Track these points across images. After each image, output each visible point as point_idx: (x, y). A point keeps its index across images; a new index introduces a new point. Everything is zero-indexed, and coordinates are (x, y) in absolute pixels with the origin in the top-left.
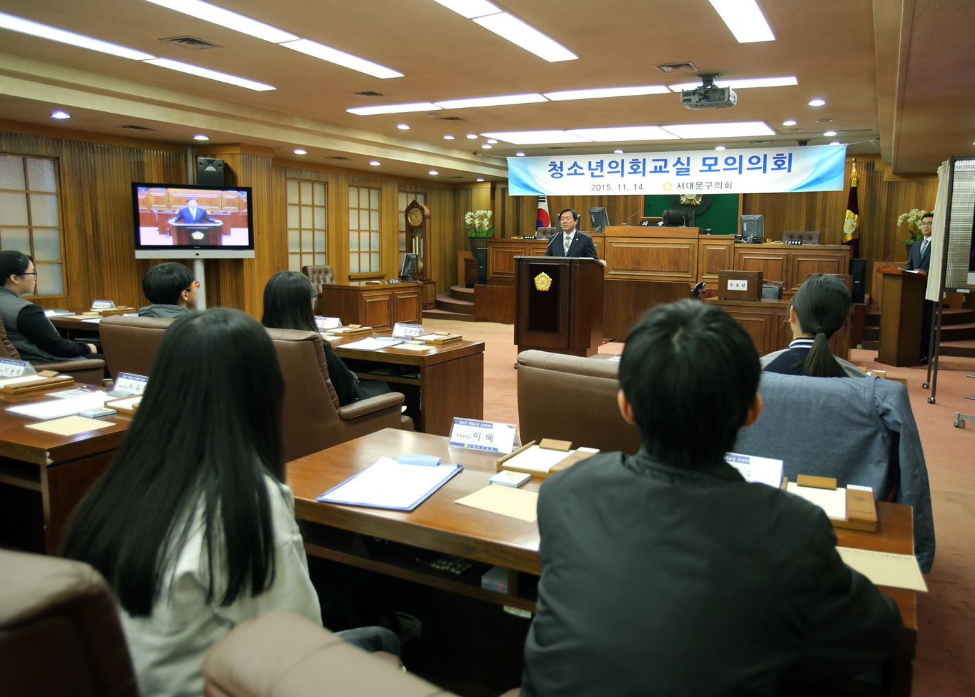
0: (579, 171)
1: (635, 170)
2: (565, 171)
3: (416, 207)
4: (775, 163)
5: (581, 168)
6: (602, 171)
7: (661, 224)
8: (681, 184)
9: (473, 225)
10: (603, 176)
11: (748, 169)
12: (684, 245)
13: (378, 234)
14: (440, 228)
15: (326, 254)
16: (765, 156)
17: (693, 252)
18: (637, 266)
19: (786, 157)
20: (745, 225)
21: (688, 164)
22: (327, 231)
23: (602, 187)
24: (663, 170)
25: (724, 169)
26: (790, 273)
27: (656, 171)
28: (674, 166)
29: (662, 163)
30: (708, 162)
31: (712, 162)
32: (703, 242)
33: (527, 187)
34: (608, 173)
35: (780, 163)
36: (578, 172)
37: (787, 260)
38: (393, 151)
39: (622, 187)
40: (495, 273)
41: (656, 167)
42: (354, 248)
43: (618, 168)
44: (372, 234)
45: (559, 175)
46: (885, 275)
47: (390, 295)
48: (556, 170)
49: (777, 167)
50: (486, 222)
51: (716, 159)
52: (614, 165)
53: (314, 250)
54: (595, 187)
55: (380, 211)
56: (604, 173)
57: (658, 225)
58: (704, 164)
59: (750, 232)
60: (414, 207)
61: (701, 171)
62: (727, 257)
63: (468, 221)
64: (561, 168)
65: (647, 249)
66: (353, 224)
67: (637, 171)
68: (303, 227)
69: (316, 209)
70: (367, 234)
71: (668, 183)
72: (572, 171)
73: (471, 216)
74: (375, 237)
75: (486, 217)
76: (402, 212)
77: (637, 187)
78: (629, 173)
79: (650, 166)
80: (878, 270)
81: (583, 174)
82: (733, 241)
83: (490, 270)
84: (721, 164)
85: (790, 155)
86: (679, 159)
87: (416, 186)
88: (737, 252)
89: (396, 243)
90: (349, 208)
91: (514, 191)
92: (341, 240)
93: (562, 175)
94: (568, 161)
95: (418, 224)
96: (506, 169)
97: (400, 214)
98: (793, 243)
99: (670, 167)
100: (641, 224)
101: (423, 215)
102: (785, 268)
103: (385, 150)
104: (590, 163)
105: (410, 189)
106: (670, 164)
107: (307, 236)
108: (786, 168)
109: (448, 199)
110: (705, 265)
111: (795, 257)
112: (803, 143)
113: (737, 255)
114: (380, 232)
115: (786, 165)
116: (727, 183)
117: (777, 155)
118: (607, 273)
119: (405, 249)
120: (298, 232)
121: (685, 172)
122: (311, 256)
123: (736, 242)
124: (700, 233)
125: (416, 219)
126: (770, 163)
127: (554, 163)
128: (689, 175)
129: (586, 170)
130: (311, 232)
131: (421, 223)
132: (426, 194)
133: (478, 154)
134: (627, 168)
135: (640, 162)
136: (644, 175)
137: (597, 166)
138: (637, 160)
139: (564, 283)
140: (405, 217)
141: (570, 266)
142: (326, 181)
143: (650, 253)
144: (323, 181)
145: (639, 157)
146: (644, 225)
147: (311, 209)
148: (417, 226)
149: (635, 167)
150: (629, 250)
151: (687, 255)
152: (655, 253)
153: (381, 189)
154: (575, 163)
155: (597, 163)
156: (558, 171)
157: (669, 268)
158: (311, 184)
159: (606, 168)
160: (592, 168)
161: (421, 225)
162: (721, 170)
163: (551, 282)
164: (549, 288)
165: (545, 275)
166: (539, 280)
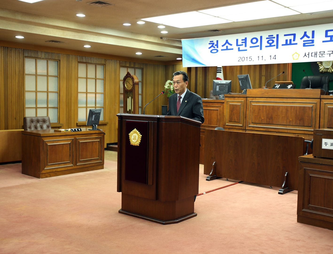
0: (230, 47)
2: (220, 48)
3: (129, 77)
5: (231, 45)
6: (246, 46)
8: (307, 53)
10: (246, 50)
12: (308, 104)
13: (103, 95)
14: (154, 91)
15: (58, 108)
17: (316, 109)
21: (313, 37)
22: (59, 93)
23: (246, 59)
24: (293, 42)
27: (286, 44)
28: (301, 39)
29: (292, 37)
30: (330, 33)
32: (325, 102)
33: (194, 60)
34: (251, 47)
36: (229, 48)
38: (88, 35)
39: (261, 58)
41: (287, 41)
42: (82, 105)
44: (97, 95)
45: (216, 51)
47: (73, 140)
52: (254, 41)
53: (47, 105)
54: (242, 59)
55: (104, 79)
56: (248, 48)
57: (287, 88)
58: (326, 36)
61: (323, 42)
64: (217, 45)
65: (278, 107)
67: (272, 44)
68: (38, 90)
70: (94, 95)
71: (296, 53)
72: (225, 47)
74: (100, 97)
77: (272, 57)
78: (266, 47)
79: (282, 40)
81: (232, 49)
86: (305, 33)
87: (130, 63)
89: (117, 101)
90: (78, 78)
91: (186, 63)
93: (217, 51)
94: (222, 39)
96: (181, 48)
97: (121, 82)
99: (298, 40)
100: (274, 87)
101: (133, 82)
104: (237, 40)
106: (298, 38)
110: (326, 121)
114: (104, 94)
118: (248, 126)
119: (122, 105)
120: (34, 94)
121: (309, 43)
122: (46, 110)
124: (322, 93)
125: (129, 86)
127: (213, 41)
128: (313, 45)
129: (234, 46)
130: (46, 94)
131: (132, 88)
132: (143, 69)
133: (163, 38)
134: (265, 41)
135: (274, 38)
136: (277, 48)
137: (242, 42)
138: (272, 36)
139: (152, 140)
140: (123, 84)
141: (158, 123)
142: (59, 59)
143: (280, 110)
144: (55, 58)
145: (274, 33)
146: (276, 88)
147: (46, 77)
148: (130, 90)
149: (271, 42)
150: (264, 108)
151: (310, 112)
152: (284, 111)
153: (105, 65)
154: (227, 41)
155: (242, 40)
156: (214, 47)
157: (295, 123)
158: (46, 61)
159: (249, 43)
160: (239, 44)
161: (132, 89)
163: (141, 138)
164: (139, 143)
165: (136, 131)
166: (132, 135)
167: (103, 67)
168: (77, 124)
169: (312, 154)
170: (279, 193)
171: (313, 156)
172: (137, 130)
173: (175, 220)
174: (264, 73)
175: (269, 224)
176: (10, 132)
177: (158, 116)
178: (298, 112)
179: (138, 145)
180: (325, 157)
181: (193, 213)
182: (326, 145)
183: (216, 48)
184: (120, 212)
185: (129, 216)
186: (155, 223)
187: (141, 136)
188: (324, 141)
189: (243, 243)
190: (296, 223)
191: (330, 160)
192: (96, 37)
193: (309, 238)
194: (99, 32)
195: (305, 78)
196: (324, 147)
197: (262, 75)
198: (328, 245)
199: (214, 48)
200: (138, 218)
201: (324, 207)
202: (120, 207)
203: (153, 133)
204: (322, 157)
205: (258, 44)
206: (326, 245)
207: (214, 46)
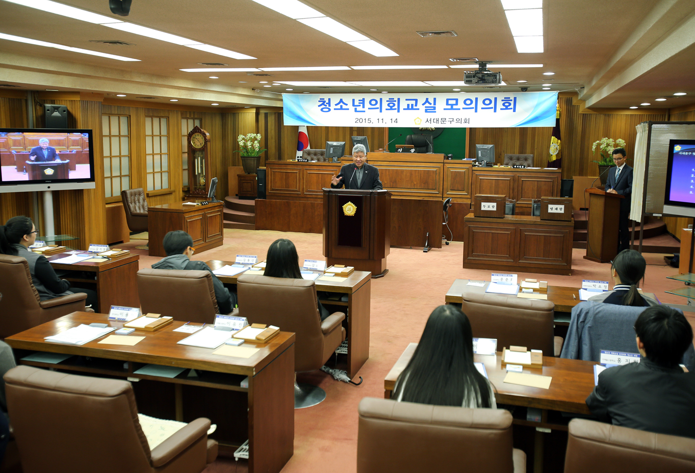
0: (344, 107)
2: (333, 107)
3: (198, 132)
4: (504, 105)
5: (347, 105)
6: (364, 107)
7: (413, 150)
8: (429, 119)
9: (245, 147)
10: (364, 111)
11: (482, 108)
12: (432, 168)
13: (167, 156)
15: (130, 176)
16: (496, 99)
17: (439, 173)
19: (511, 100)
20: (480, 152)
21: (435, 104)
22: (130, 157)
23: (364, 121)
24: (414, 107)
25: (463, 108)
26: (516, 190)
27: (408, 109)
28: (423, 104)
29: (414, 102)
30: (450, 102)
31: (454, 102)
32: (447, 166)
33: (300, 118)
34: (369, 109)
35: (506, 106)
36: (343, 108)
37: (514, 180)
39: (381, 121)
40: (273, 190)
41: (408, 105)
42: (149, 170)
43: (376, 105)
44: (162, 156)
45: (327, 110)
46: (591, 194)
47: (203, 214)
48: (325, 106)
49: (505, 107)
50: (256, 144)
51: (457, 100)
52: (373, 102)
53: (121, 173)
54: (358, 120)
55: (168, 136)
56: (366, 109)
57: (410, 152)
58: (447, 104)
59: (484, 158)
60: (196, 132)
61: (444, 109)
62: (466, 177)
63: (241, 143)
64: (329, 104)
65: (402, 171)
66: (149, 150)
67: (393, 108)
68: (112, 154)
69: (122, 139)
70: (159, 157)
71: (418, 118)
72: (339, 107)
73: (243, 139)
74: (165, 158)
75: (255, 139)
76: (184, 136)
77: (393, 121)
78: (387, 109)
79: (404, 104)
80: (586, 191)
81: (348, 109)
82: (471, 165)
83: (269, 187)
84: (461, 105)
85: (515, 98)
86: (427, 99)
87: (194, 113)
88: (474, 173)
89: (180, 163)
90: (146, 136)
91: (288, 121)
92: (141, 163)
93: (330, 110)
94: (335, 98)
95: (200, 147)
96: (281, 101)
97: (183, 138)
98: (518, 167)
99: (419, 105)
100: (397, 151)
101: (205, 139)
102: (512, 187)
104: (354, 100)
105: (190, 116)
106: (420, 103)
107: (115, 161)
108: (511, 109)
109: (218, 122)
110: (449, 184)
111: (519, 178)
112: (524, 89)
113: (474, 175)
114: (169, 154)
115: (512, 106)
116: (466, 119)
117: (505, 98)
121: (431, 109)
122: (119, 180)
123: (473, 166)
124: (445, 158)
125: (198, 143)
126: (500, 105)
127: (324, 99)
128: (435, 112)
129: (350, 106)
130: (119, 159)
131: (204, 146)
132: (201, 119)
133: (256, 90)
134: (385, 105)
135: (395, 101)
136: (399, 111)
137: (359, 103)
138: (393, 99)
139: (366, 210)
140: (188, 140)
142: (129, 114)
143: (404, 174)
144: (126, 114)
145: (395, 96)
146: (399, 152)
147: (118, 138)
148: (200, 149)
149: (391, 105)
150: (387, 171)
151: (434, 175)
152: (408, 174)
153: (169, 117)
154: (341, 100)
155: (359, 100)
156: (326, 106)
157: (420, 186)
158: (118, 117)
159: (367, 105)
160: (355, 104)
161: (204, 148)
162: (461, 109)
163: (356, 209)
164: (354, 214)
165: (351, 204)
166: (346, 207)
167: (166, 119)
168: (148, 194)
170: (424, 252)
171: (474, 216)
178: (422, 176)
180: (484, 216)
182: (484, 207)
183: (328, 107)
188: (483, 204)
192: (202, 93)
203: (367, 205)
204: (481, 216)
205: (378, 106)
207: (325, 104)
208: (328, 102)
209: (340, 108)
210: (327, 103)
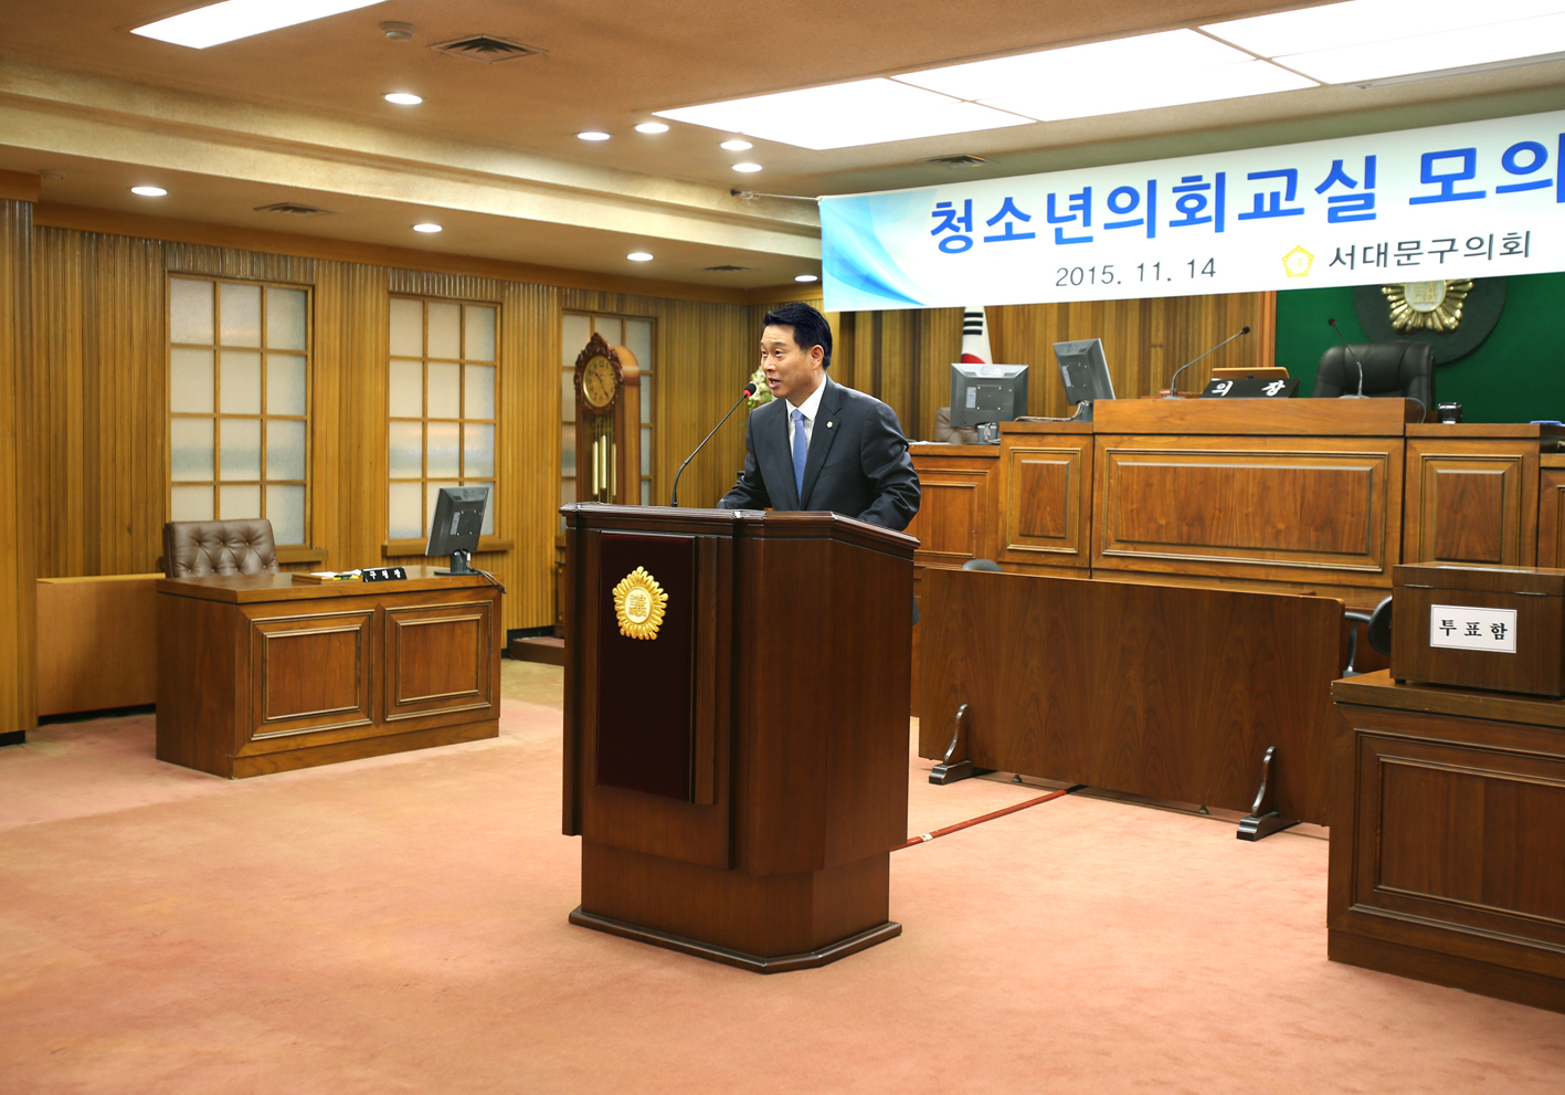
0: (1019, 227)
1: (1191, 212)
2: (980, 229)
3: (600, 353)
5: (1026, 218)
6: (1087, 222)
8: (1345, 251)
10: (1089, 239)
12: (1355, 459)
13: (491, 429)
15: (305, 484)
17: (1386, 483)
18: (1194, 527)
21: (1370, 182)
22: (309, 422)
23: (1088, 275)
25: (1500, 190)
27: (1258, 213)
28: (1320, 190)
29: (1281, 184)
30: (1440, 167)
31: (1456, 165)
32: (1422, 450)
33: (871, 283)
34: (1108, 226)
36: (1016, 231)
38: (432, 181)
39: (1150, 271)
41: (1259, 198)
43: (1134, 208)
44: (468, 430)
45: (961, 244)
48: (953, 229)
51: (1469, 155)
52: (1123, 200)
53: (263, 474)
54: (1069, 275)
56: (1096, 229)
57: (1264, 394)
58: (1426, 177)
60: (595, 354)
61: (1413, 201)
62: (1512, 502)
64: (967, 220)
65: (1228, 476)
66: (404, 403)
67: (1199, 215)
68: (224, 409)
70: (455, 430)
71: (1299, 249)
72: (999, 229)
74: (480, 436)
76: (569, 369)
77: (1198, 269)
78: (1173, 224)
79: (1240, 197)
81: (1032, 236)
82: (1533, 446)
84: (1490, 173)
86: (1337, 165)
87: (603, 296)
88: (1550, 484)
89: (551, 455)
90: (389, 358)
91: (838, 297)
92: (361, 445)
93: (969, 243)
94: (986, 196)
95: (605, 402)
96: (816, 233)
97: (563, 377)
99: (1305, 194)
100: (1208, 391)
101: (618, 375)
103: (399, 178)
104: (1051, 198)
105: (601, 305)
106: (1305, 187)
107: (239, 433)
109: (731, 332)
110: (1431, 530)
113: (1548, 494)
114: (497, 424)
116: (1512, 237)
118: (1099, 554)
119: (572, 472)
120: (208, 425)
121: (1354, 207)
122: (255, 491)
123: (1544, 450)
124: (1412, 415)
125: (599, 391)
127: (949, 204)
128: (1372, 217)
129: (1039, 223)
130: (256, 425)
131: (614, 398)
132: (656, 319)
133: (743, 194)
134: (1167, 208)
135: (1207, 187)
136: (1219, 227)
137: (1072, 208)
138: (1199, 178)
139: (713, 613)
140: (575, 383)
141: (737, 544)
142: (308, 282)
143: (1237, 485)
144: (296, 279)
145: (1205, 167)
146: (1219, 395)
147: (256, 358)
148: (603, 408)
149: (1192, 204)
150: (1169, 477)
151: (1364, 493)
152: (1252, 489)
153: (501, 304)
154: (1008, 201)
155: (1072, 197)
156: (957, 229)
157: (1300, 540)
158: (257, 290)
159: (1100, 211)
160: (1058, 214)
161: (614, 406)
162: (1491, 192)
163: (664, 605)
164: (657, 629)
165: (645, 579)
166: (625, 596)
167: (491, 312)
168: (384, 548)
169: (1387, 672)
170: (1241, 836)
171: (1391, 677)
172: (646, 573)
173: (808, 952)
174: (1161, 333)
175: (1209, 969)
176: (108, 583)
177: (738, 514)
178: (1310, 496)
179: (654, 636)
180: (1445, 682)
181: (886, 922)
182: (1448, 630)
184: (573, 920)
185: (614, 938)
186: (724, 966)
187: (665, 596)
188: (1439, 613)
189: (1107, 1054)
190: (1324, 965)
191: (1467, 696)
192: (468, 188)
193: (1386, 1027)
194: (478, 169)
195: (1331, 352)
196: (1438, 639)
197: (1153, 341)
198: (1471, 1062)
199: (953, 233)
200: (654, 947)
201: (1443, 896)
202: (574, 899)
203: (714, 584)
204: (1431, 681)
205: (1141, 212)
206: (1464, 1060)
207: (955, 222)
208: (962, 215)
209: (1003, 232)
210: (960, 220)
